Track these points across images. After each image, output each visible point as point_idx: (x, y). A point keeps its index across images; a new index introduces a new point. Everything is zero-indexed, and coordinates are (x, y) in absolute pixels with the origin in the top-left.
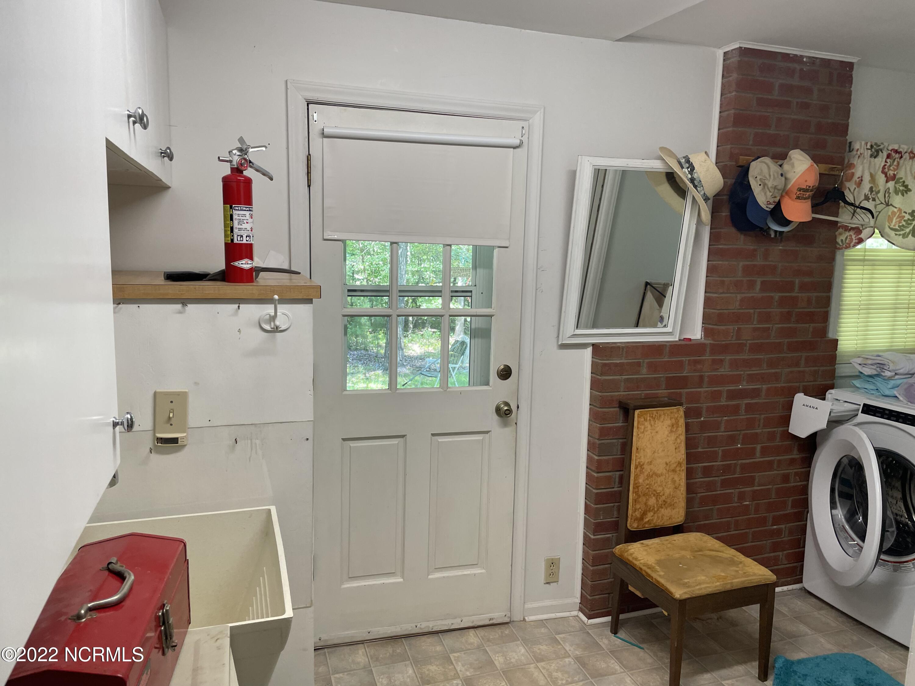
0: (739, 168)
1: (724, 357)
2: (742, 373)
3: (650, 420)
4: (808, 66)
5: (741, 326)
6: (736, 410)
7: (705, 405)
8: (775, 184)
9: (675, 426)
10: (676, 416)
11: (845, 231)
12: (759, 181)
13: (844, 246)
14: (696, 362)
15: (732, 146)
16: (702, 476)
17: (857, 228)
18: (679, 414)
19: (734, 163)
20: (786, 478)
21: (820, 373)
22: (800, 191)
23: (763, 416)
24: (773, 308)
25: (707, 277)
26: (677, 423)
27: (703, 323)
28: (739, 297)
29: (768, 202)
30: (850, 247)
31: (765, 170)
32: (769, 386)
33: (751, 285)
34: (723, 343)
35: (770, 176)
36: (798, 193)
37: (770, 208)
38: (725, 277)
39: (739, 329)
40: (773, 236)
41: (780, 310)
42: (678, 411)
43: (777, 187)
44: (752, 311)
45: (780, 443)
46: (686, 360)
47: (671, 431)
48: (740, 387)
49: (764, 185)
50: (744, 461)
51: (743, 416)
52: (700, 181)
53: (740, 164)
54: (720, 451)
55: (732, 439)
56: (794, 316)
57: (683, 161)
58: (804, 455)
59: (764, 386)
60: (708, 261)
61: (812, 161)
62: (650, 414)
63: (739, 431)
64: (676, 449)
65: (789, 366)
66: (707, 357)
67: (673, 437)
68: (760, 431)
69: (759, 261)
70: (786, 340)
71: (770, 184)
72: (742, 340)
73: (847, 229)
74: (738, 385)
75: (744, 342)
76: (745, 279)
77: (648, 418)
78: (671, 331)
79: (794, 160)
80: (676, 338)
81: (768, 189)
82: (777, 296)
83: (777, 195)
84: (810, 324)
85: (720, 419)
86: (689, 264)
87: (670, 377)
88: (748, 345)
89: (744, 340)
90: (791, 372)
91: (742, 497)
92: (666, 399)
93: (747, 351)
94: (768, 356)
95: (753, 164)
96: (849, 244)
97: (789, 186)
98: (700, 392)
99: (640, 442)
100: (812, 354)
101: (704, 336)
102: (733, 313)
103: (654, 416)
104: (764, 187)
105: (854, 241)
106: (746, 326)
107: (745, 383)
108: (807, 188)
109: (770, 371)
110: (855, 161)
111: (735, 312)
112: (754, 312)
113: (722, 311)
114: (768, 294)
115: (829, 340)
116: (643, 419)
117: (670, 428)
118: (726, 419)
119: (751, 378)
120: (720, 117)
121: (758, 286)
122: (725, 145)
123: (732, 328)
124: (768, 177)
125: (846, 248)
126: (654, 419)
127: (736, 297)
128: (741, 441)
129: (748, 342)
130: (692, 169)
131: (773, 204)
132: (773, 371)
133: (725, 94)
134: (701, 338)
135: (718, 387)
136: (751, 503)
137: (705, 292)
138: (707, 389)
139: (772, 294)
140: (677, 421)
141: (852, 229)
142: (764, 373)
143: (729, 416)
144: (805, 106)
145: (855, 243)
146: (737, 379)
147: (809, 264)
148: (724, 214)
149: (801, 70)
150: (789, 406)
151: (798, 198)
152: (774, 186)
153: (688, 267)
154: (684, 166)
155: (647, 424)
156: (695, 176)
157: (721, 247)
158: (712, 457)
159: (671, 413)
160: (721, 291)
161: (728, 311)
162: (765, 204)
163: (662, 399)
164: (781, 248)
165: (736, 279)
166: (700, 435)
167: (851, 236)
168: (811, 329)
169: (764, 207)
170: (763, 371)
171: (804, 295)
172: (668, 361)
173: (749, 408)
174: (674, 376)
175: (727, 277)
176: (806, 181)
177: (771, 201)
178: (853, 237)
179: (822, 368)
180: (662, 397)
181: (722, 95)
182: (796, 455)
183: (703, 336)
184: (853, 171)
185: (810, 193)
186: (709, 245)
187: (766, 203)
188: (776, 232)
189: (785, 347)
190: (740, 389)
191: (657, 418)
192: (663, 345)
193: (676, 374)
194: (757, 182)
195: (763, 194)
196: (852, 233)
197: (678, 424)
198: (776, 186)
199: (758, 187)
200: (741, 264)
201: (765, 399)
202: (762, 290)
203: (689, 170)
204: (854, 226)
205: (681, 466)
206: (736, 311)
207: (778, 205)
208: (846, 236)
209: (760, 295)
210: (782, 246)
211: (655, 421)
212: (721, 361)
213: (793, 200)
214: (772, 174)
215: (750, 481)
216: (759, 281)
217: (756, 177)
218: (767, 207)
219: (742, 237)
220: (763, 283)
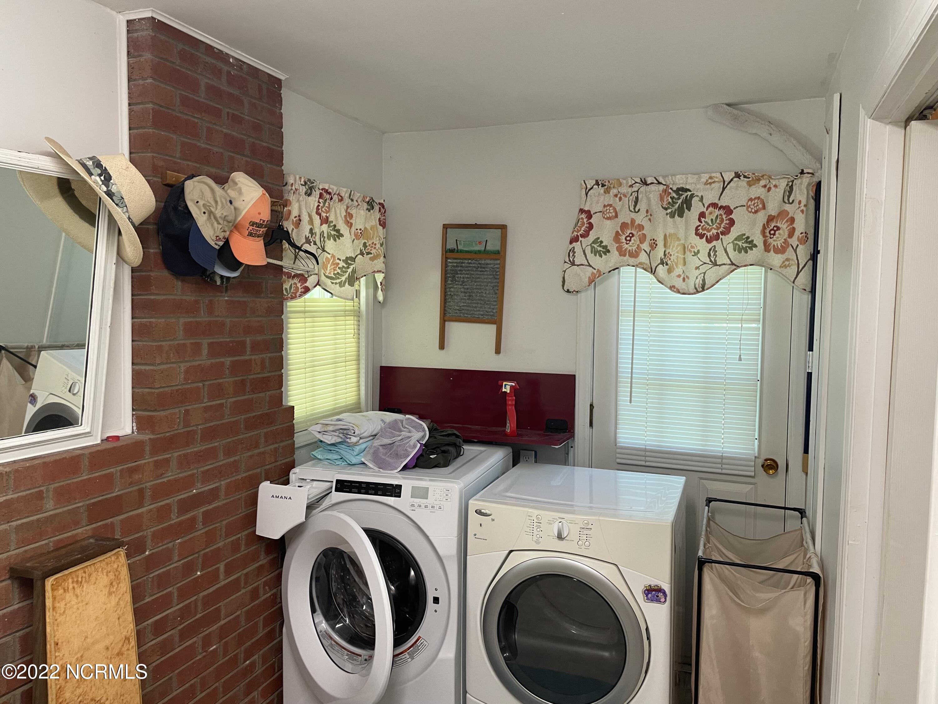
0: (166, 187)
1: (170, 456)
2: (195, 471)
3: (74, 588)
4: (236, 70)
5: (189, 408)
6: (191, 524)
7: (149, 533)
8: (225, 214)
9: (114, 583)
10: (115, 566)
11: (288, 278)
12: (202, 208)
13: (289, 296)
14: (132, 471)
15: (155, 155)
16: (153, 637)
17: (302, 275)
18: (119, 561)
19: (160, 180)
20: (254, 594)
21: (280, 450)
22: (252, 225)
23: (224, 523)
24: (225, 378)
25: (133, 341)
26: (117, 577)
27: (133, 410)
28: (183, 367)
29: (217, 237)
30: (296, 297)
31: (208, 194)
32: (229, 480)
33: (197, 347)
34: (167, 434)
35: (216, 202)
36: (251, 228)
37: (219, 246)
38: (162, 341)
39: (187, 412)
40: (219, 283)
41: (234, 379)
42: (118, 558)
43: (226, 218)
44: (201, 384)
45: (246, 552)
46: (116, 470)
47: (110, 593)
48: (194, 491)
49: (210, 214)
50: (205, 593)
51: (201, 531)
52: (123, 198)
53: (169, 182)
54: (175, 591)
55: (189, 568)
56: (248, 384)
57: (90, 163)
58: (272, 557)
59: (222, 483)
60: (132, 318)
61: (263, 189)
62: (73, 578)
63: (197, 552)
64: (119, 619)
65: (248, 450)
66: (148, 460)
67: (114, 600)
68: (223, 543)
69: (203, 318)
70: (243, 417)
71: (219, 213)
72: (192, 426)
73: (289, 276)
74: (192, 489)
75: (194, 428)
76: (188, 342)
77: (71, 587)
78: (88, 430)
79: (240, 185)
80: (96, 440)
81: (215, 218)
82: (228, 360)
83: (226, 229)
84: (266, 393)
85: (170, 545)
86: (109, 324)
87: (94, 504)
88: (199, 432)
89: (193, 426)
90: (251, 456)
91: (207, 642)
92: (92, 540)
93: (199, 440)
94: (224, 442)
95: (187, 183)
96: (295, 294)
97: (239, 219)
98: (140, 515)
99: (60, 631)
100: (272, 429)
101: (138, 428)
102: (177, 390)
103: (80, 579)
104: (210, 215)
105: (300, 291)
106: (195, 406)
107: (199, 485)
108: (261, 222)
109: (228, 460)
110: (292, 198)
111: (179, 389)
112: (204, 385)
113: (162, 390)
114: (218, 360)
115: (286, 408)
116: (61, 591)
117: (108, 588)
118: (179, 543)
119: (208, 476)
120: (130, 112)
121: (205, 351)
122: (143, 153)
123: (178, 411)
124: (213, 203)
125: (291, 299)
126: (81, 583)
127: (180, 367)
128: (200, 567)
129: (200, 427)
130: (107, 177)
131: (223, 240)
132: (232, 459)
133: (135, 80)
134: (133, 432)
135: (163, 500)
136: (218, 645)
137: (133, 364)
138: (150, 507)
139: (222, 360)
140: (117, 574)
141: (296, 276)
142: (221, 466)
143: (182, 537)
144: (236, 120)
145: (301, 292)
146: (189, 482)
147: (260, 319)
148: (152, 251)
149: (229, 73)
150: (253, 501)
151: (250, 234)
152: (223, 216)
153: (108, 329)
154: (93, 171)
155: (69, 596)
156: (114, 189)
157: (152, 297)
158: (165, 602)
159: (107, 564)
160: (158, 361)
161: (170, 388)
162: (213, 240)
163: (85, 543)
164: (226, 298)
165: (176, 342)
166: (145, 578)
167: (295, 284)
168: (268, 398)
169: (212, 243)
170: (221, 463)
171: (257, 357)
172: (89, 479)
173: (208, 517)
174: (100, 501)
175: (166, 341)
176: (259, 214)
177: (222, 235)
178: (299, 285)
179: (281, 444)
180: (84, 539)
181: (130, 80)
182: (263, 560)
183: (135, 428)
184: (290, 208)
185: (264, 229)
186: (132, 295)
187: (214, 238)
188: (222, 277)
189: (242, 426)
190: (195, 495)
191: (86, 581)
192: (79, 456)
193: (103, 496)
194: (199, 208)
195: (210, 226)
196: (296, 280)
197: (120, 579)
198: (225, 216)
199: (203, 216)
200: (182, 321)
201: (226, 499)
202: (211, 354)
203: (102, 178)
204: (299, 272)
205: (129, 642)
206: (180, 387)
207: (227, 242)
208: (290, 284)
209: (209, 362)
210: (228, 297)
211: (83, 586)
212: (167, 461)
213: (244, 237)
214: (218, 199)
215: (215, 617)
216: (205, 342)
217: (197, 202)
218: (216, 244)
219: (179, 284)
220: (210, 345)
